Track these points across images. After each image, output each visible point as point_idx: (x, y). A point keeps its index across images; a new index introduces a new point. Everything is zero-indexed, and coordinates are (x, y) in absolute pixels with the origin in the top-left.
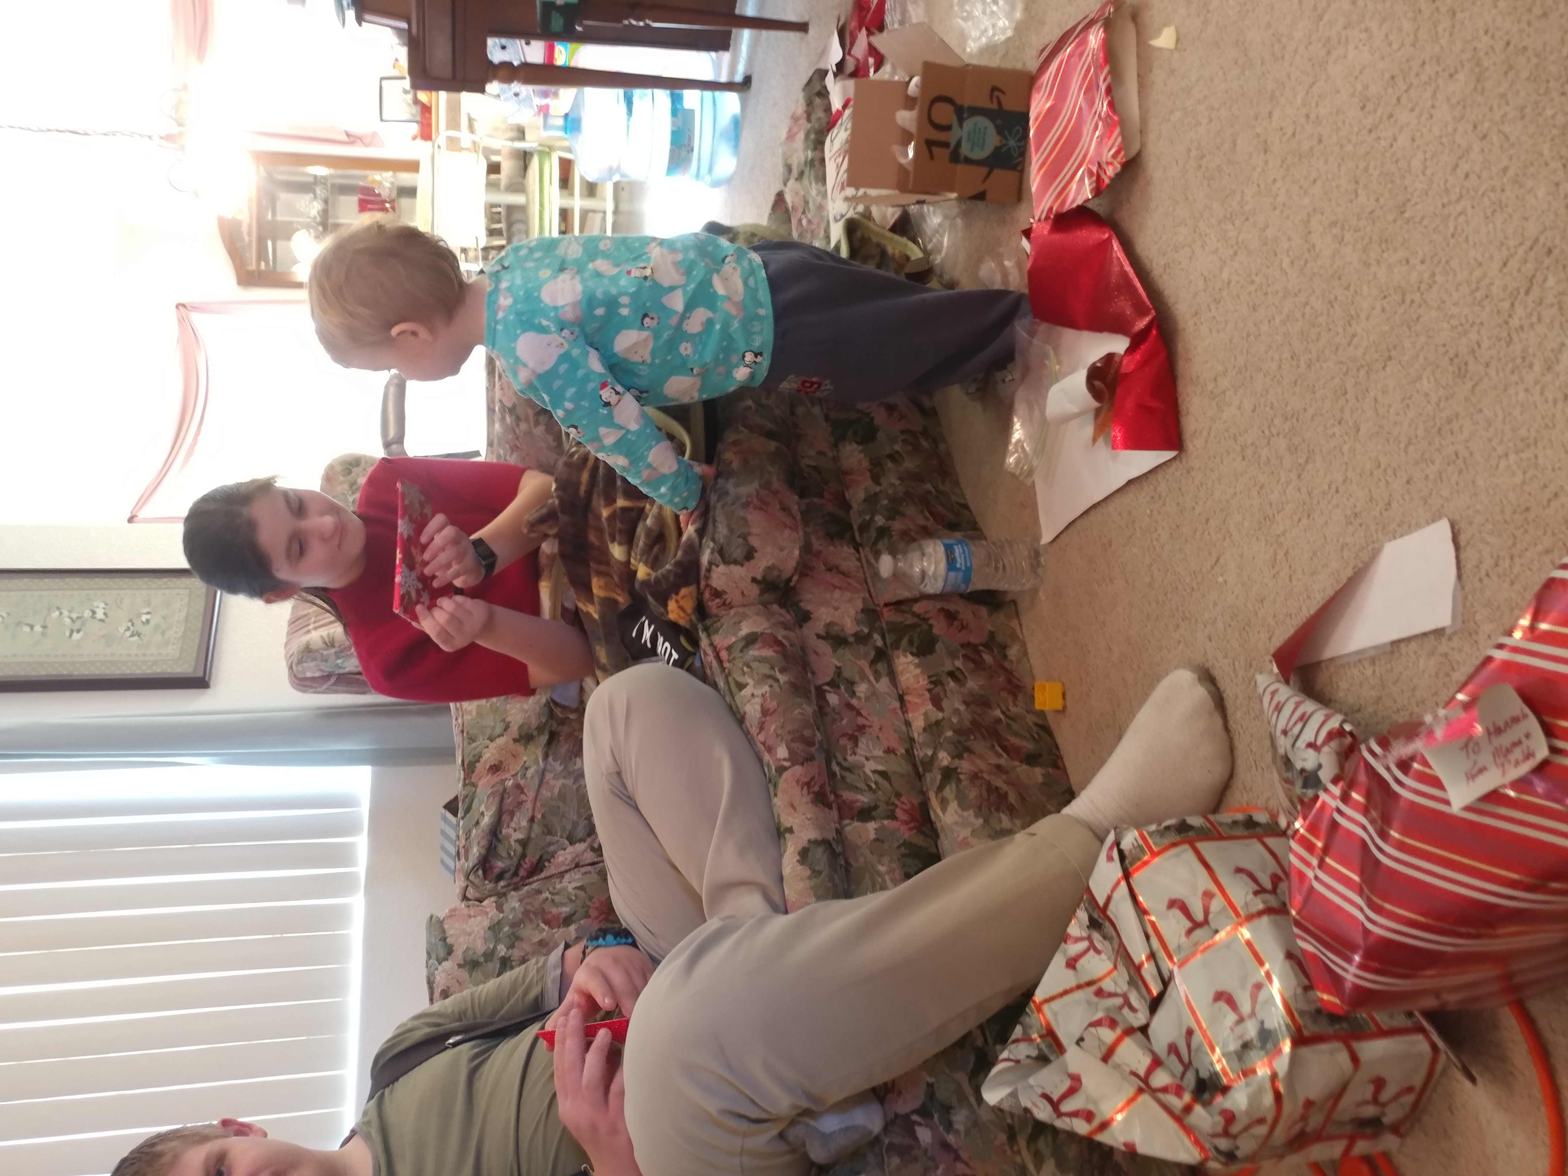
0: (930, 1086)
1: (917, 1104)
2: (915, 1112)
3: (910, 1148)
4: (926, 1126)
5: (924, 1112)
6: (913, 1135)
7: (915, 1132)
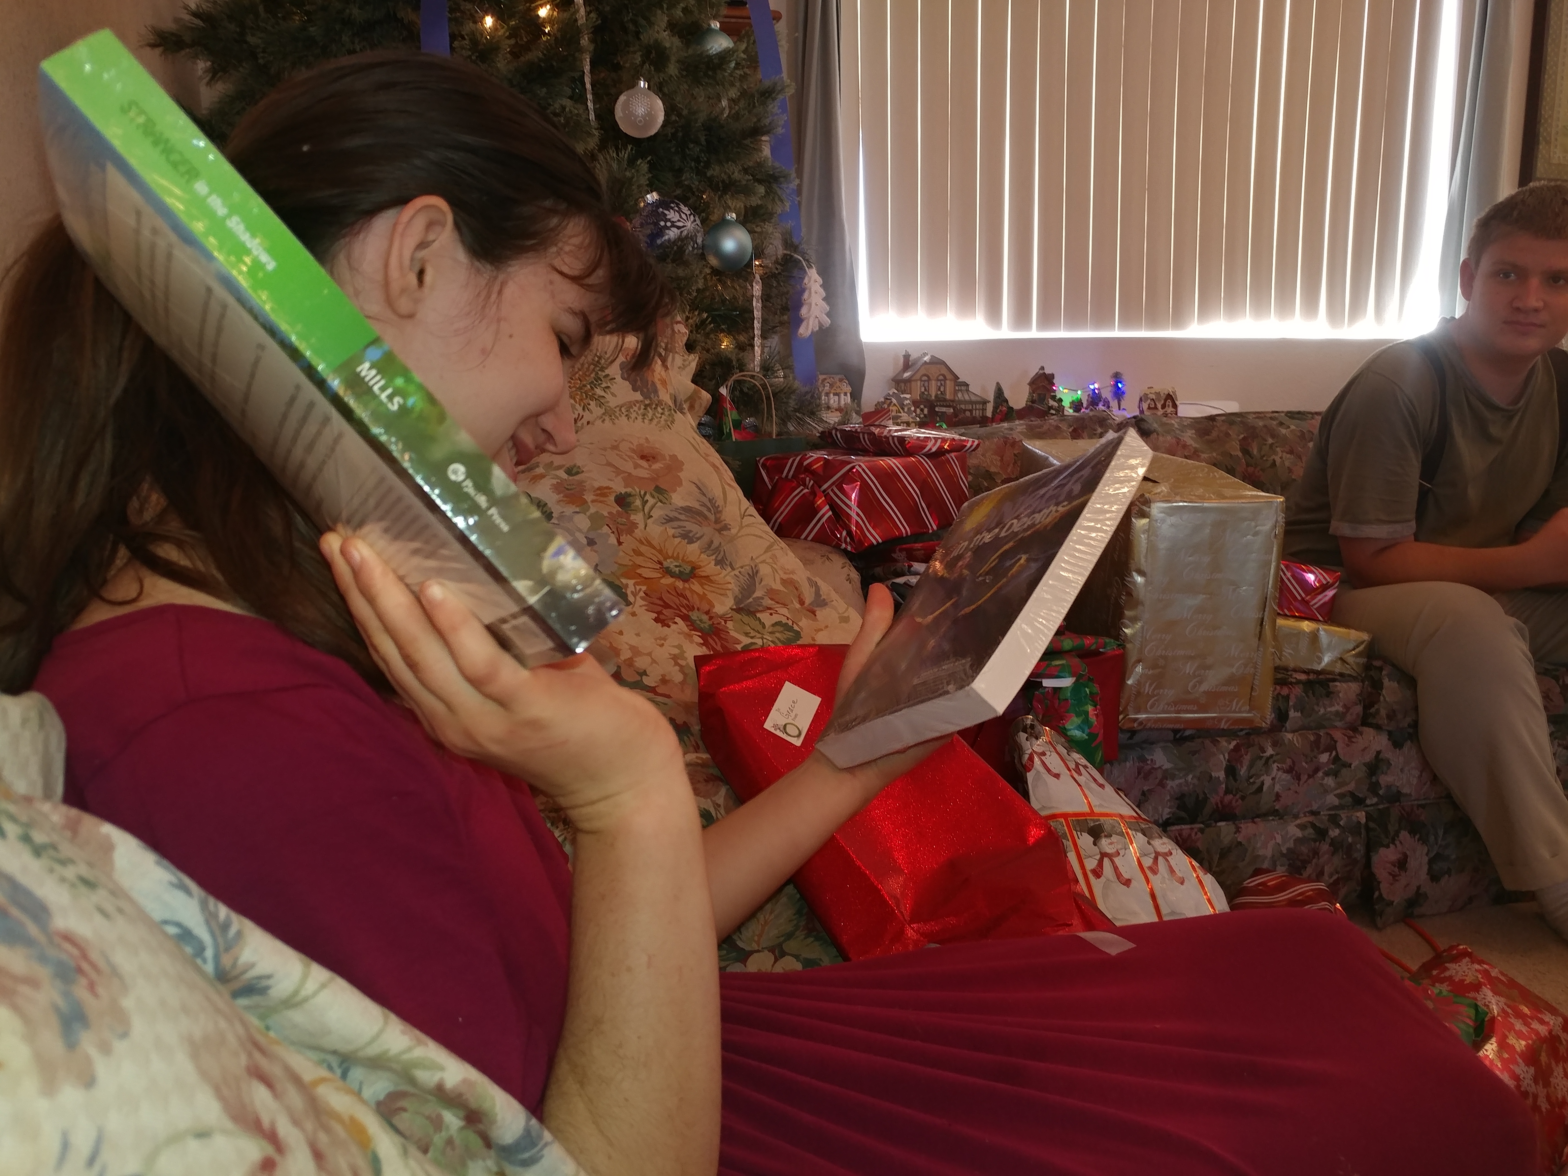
0: (1350, 766)
1: (1341, 757)
2: (1337, 755)
3: (1318, 748)
4: (1329, 760)
5: (1337, 759)
6: (1325, 750)
7: (1326, 752)
